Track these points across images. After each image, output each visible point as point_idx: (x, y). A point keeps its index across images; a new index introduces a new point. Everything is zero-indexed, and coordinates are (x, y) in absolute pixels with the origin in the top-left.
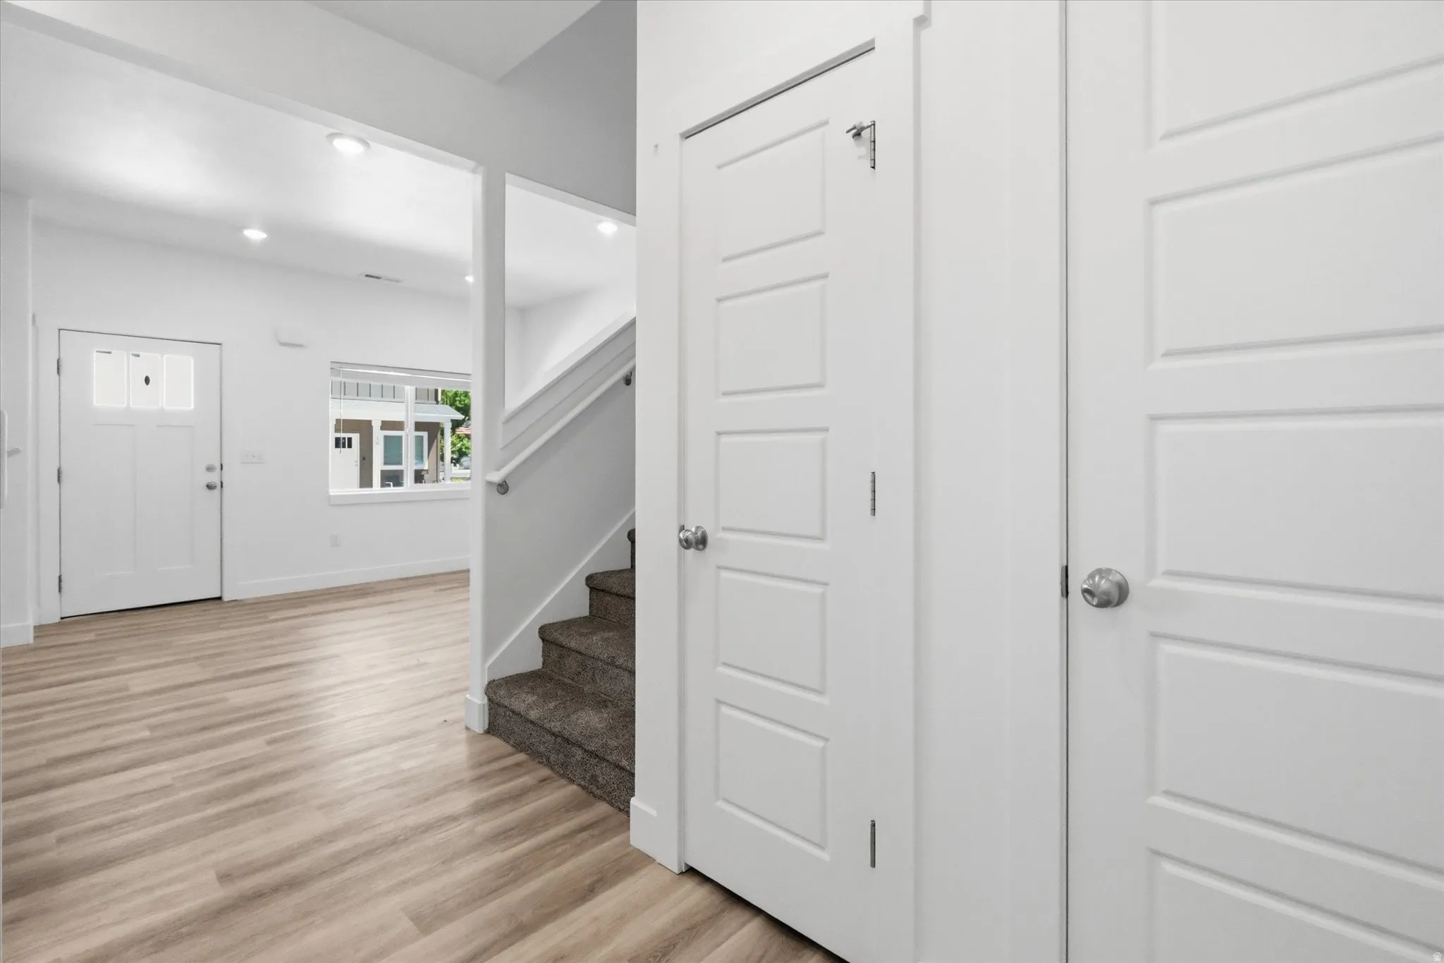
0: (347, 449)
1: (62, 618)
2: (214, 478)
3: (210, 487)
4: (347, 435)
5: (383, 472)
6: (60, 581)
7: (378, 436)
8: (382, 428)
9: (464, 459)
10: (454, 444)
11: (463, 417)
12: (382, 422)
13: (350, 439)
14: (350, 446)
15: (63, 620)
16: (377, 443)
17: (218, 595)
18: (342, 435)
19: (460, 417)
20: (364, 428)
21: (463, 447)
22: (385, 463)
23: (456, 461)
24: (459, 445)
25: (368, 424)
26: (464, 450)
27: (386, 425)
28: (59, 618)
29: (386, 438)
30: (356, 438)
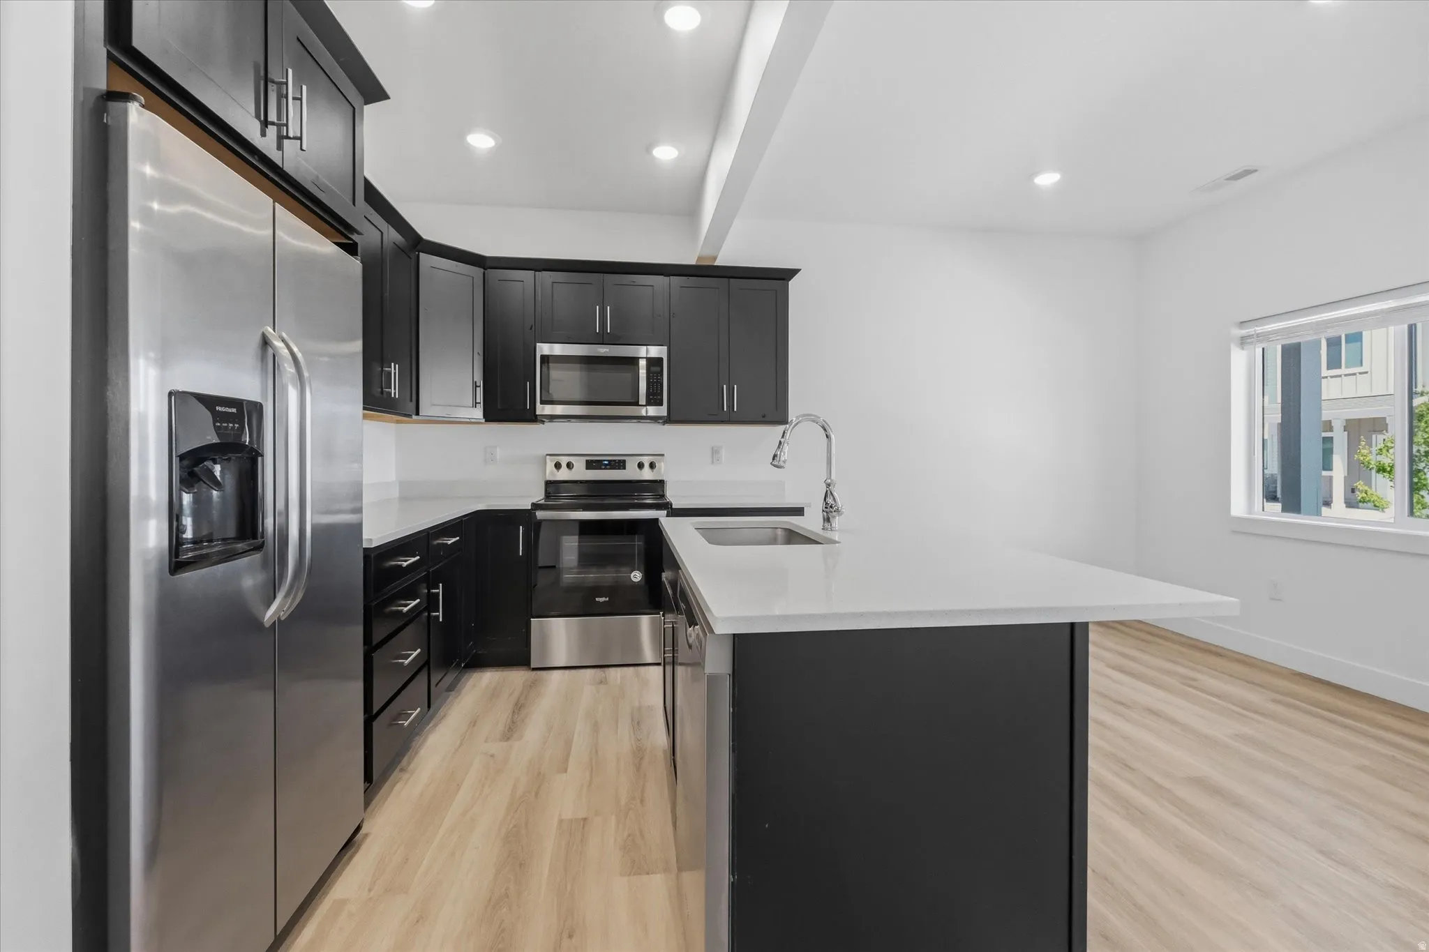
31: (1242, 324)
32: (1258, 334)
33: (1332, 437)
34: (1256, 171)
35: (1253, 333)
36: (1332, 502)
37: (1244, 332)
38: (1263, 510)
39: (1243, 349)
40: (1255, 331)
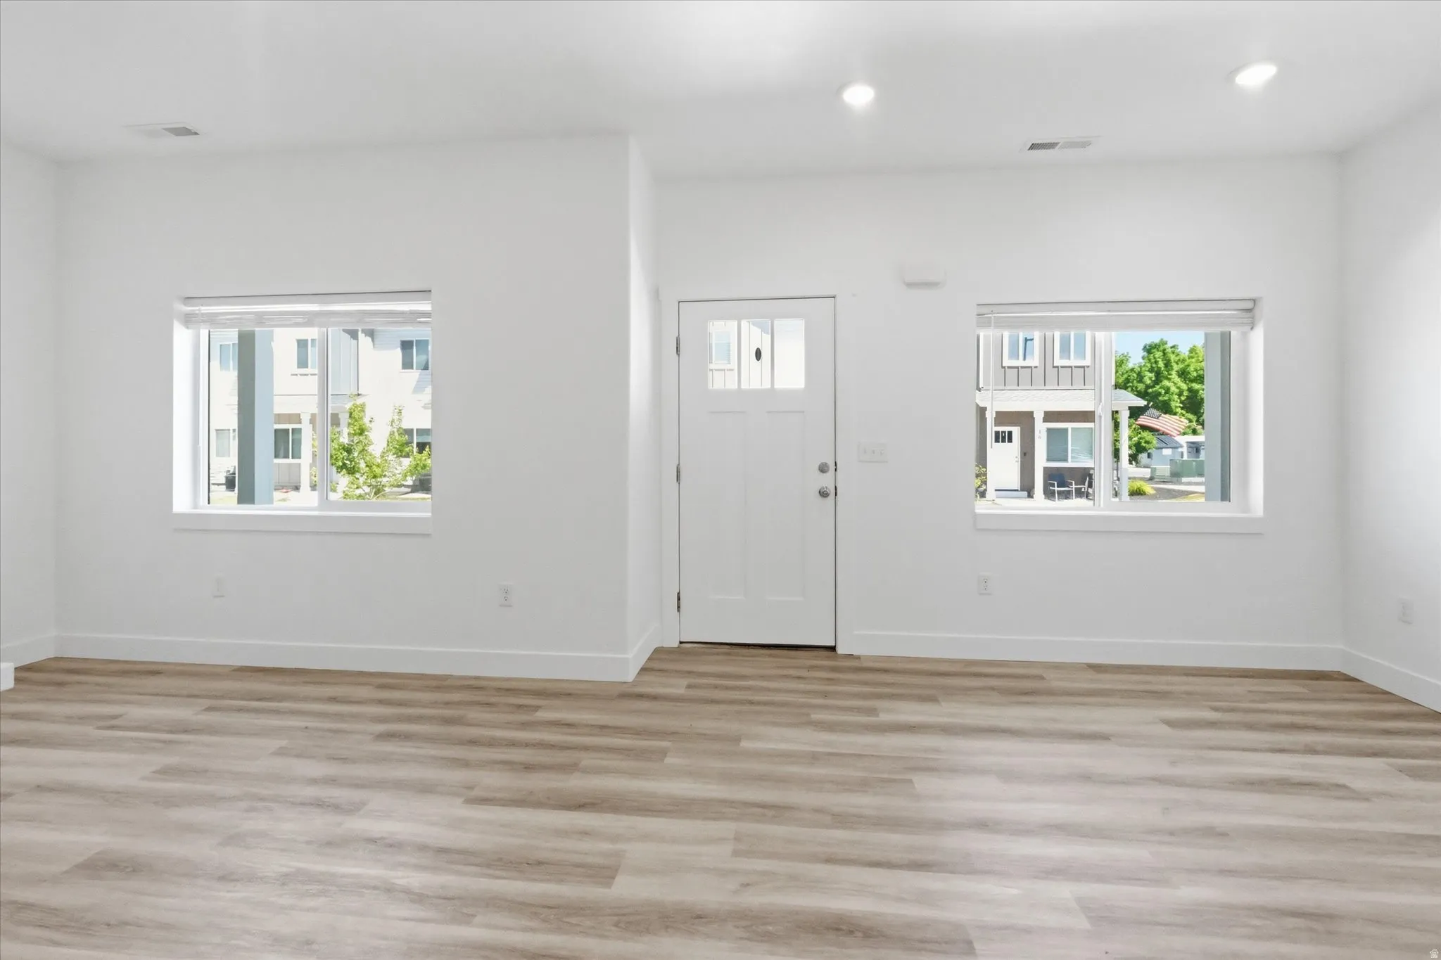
0: (1007, 444)
1: (681, 643)
2: (826, 481)
3: (823, 494)
4: (1007, 429)
5: (1045, 469)
6: (679, 599)
7: (1041, 428)
8: (1045, 420)
9: (1143, 457)
10: (1130, 438)
11: (1145, 403)
12: (1045, 412)
13: (1010, 433)
14: (1010, 440)
15: (683, 645)
16: (1039, 437)
17: (833, 644)
18: (1001, 429)
19: (1142, 403)
20: (1024, 419)
21: (1143, 441)
22: (1049, 460)
23: (1133, 458)
24: (1136, 439)
25: (1029, 416)
26: (1143, 444)
27: (1050, 416)
28: (678, 643)
29: (1049, 430)
30: (1016, 431)
31: (188, 299)
32: (202, 314)
33: (301, 429)
34: (196, 134)
35: (197, 312)
36: (300, 486)
37: (188, 309)
38: (209, 503)
39: (188, 328)
40: (199, 310)
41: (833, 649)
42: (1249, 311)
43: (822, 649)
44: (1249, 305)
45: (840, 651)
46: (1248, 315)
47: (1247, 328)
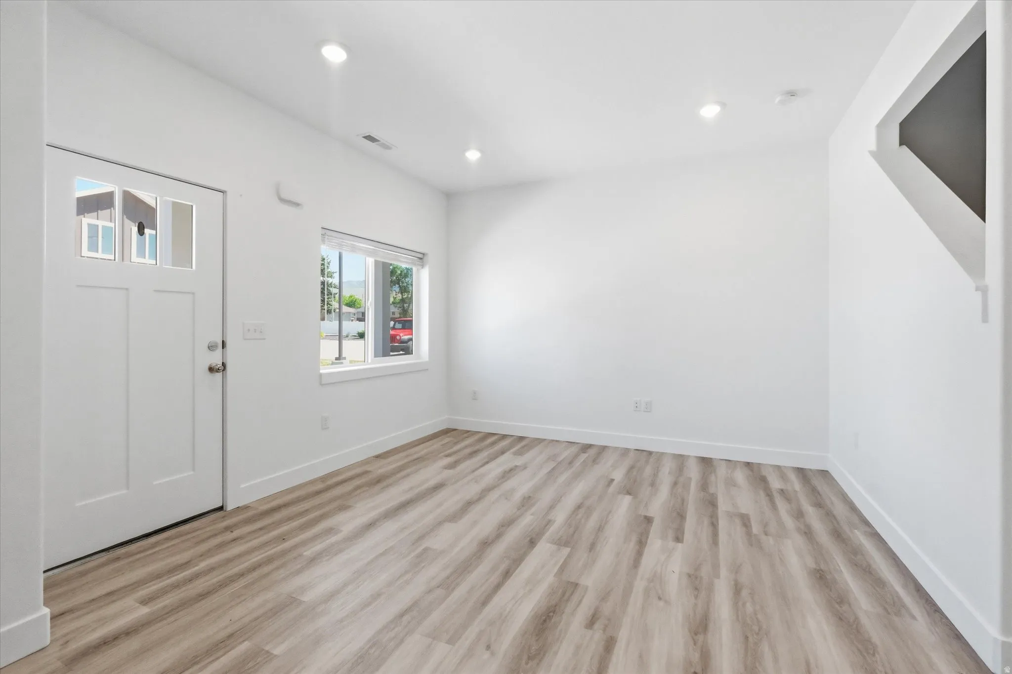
3: (212, 370)
17: (220, 504)
41: (221, 508)
42: (421, 258)
43: (212, 513)
44: (421, 256)
45: (230, 507)
46: (420, 261)
47: (420, 267)
